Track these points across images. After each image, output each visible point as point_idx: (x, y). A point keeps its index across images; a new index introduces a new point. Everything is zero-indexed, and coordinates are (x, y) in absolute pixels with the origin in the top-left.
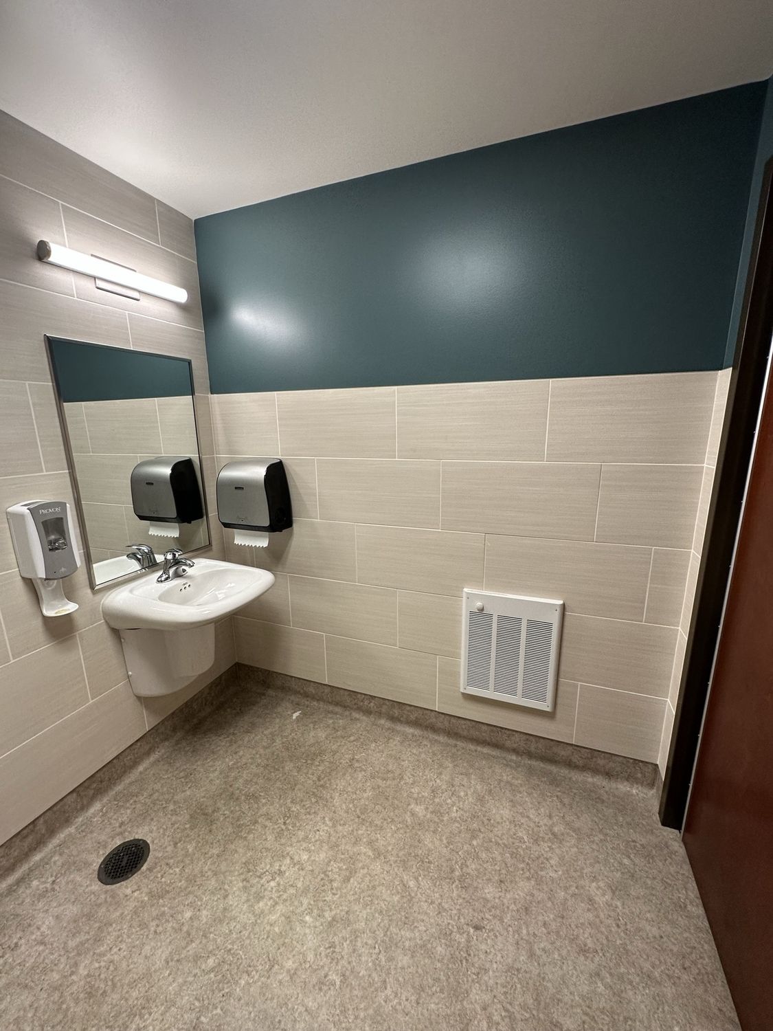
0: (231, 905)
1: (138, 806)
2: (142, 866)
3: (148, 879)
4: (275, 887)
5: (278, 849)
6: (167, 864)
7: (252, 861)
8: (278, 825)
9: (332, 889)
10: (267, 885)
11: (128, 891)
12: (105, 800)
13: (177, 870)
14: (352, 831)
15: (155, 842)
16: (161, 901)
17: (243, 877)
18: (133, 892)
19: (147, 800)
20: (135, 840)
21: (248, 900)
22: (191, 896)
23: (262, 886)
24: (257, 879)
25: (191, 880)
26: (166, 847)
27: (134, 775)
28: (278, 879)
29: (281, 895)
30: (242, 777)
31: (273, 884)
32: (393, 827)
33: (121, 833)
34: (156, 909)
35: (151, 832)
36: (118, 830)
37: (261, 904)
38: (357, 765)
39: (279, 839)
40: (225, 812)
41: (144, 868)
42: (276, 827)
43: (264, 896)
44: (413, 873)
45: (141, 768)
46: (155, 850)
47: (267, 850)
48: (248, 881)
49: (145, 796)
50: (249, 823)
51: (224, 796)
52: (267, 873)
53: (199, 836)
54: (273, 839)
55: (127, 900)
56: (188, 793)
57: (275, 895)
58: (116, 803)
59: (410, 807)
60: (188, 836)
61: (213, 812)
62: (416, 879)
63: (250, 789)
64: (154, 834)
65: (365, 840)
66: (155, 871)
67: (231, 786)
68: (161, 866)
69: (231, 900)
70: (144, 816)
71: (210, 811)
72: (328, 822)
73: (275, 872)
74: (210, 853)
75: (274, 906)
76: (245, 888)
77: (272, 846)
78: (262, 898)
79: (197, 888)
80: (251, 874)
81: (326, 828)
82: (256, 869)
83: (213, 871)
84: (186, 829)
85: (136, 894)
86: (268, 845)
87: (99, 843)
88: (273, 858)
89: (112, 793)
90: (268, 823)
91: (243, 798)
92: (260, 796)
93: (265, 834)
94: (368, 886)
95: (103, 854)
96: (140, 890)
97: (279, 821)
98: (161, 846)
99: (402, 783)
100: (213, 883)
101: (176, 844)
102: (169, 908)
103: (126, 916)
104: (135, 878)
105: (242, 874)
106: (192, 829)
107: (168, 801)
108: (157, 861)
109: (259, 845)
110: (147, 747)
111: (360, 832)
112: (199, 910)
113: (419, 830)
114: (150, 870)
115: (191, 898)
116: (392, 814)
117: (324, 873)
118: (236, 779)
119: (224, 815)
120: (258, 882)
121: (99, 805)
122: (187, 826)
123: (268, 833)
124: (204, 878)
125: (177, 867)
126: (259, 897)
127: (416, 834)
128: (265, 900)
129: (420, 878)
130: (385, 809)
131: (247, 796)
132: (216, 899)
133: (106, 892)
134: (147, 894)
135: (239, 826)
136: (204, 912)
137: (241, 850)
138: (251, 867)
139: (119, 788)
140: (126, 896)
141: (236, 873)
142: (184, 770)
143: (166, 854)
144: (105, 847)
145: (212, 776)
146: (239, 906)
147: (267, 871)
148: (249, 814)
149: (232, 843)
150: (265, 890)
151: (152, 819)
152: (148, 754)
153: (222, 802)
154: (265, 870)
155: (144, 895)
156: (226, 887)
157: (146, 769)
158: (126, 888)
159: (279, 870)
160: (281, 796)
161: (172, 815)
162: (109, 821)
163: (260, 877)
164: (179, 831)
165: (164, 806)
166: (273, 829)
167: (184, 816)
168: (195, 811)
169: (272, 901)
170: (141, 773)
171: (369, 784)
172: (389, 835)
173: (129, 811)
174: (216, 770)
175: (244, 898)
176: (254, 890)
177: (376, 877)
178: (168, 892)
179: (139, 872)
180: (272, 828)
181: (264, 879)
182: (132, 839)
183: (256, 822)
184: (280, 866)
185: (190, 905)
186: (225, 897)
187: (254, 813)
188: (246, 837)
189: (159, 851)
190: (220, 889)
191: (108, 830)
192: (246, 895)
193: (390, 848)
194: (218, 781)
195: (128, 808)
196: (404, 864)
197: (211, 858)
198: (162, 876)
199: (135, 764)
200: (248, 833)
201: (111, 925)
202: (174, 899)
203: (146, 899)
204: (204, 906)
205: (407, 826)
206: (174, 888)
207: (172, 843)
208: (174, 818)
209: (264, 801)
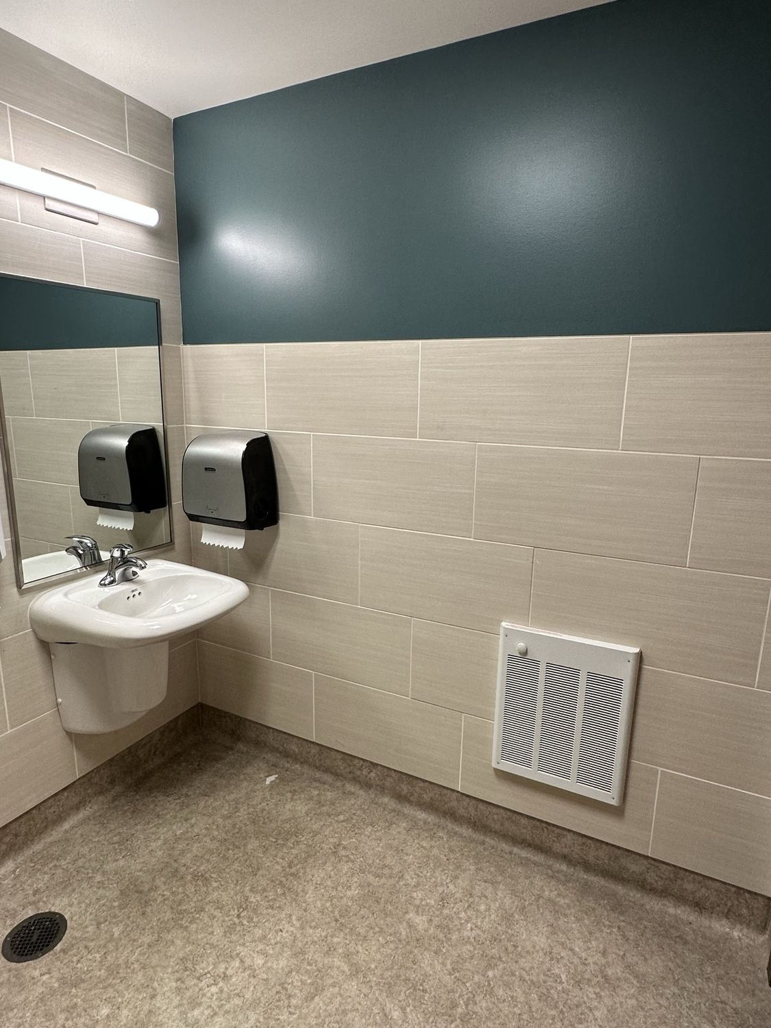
0: (159, 1008)
1: (60, 871)
2: (56, 945)
3: (61, 963)
4: (217, 993)
5: (226, 947)
6: (86, 947)
7: (191, 957)
8: (230, 917)
9: (289, 1006)
10: (207, 989)
11: (37, 973)
12: (20, 859)
13: (98, 956)
14: (326, 937)
15: (74, 919)
16: (74, 990)
17: (177, 975)
18: (41, 975)
19: (70, 866)
20: (50, 913)
21: (181, 1005)
22: (111, 990)
23: (201, 989)
24: (195, 981)
25: (113, 971)
26: (86, 927)
27: (56, 834)
28: (221, 984)
29: (222, 1005)
30: (192, 851)
31: (214, 989)
32: (381, 939)
33: (34, 903)
34: (66, 999)
35: (71, 906)
36: (32, 899)
37: (196, 1012)
38: (343, 853)
39: (228, 934)
40: (165, 893)
41: (58, 947)
42: (226, 919)
43: (201, 1003)
44: (400, 1001)
45: (66, 825)
46: (73, 928)
47: (213, 946)
48: (183, 982)
49: (67, 861)
50: (193, 910)
51: (164, 872)
52: (209, 975)
53: (129, 917)
54: (221, 934)
55: (34, 984)
56: (121, 863)
57: (215, 1004)
58: (32, 865)
59: (407, 917)
60: (115, 916)
61: (150, 890)
62: (403, 1009)
63: (199, 867)
64: (74, 909)
65: (340, 951)
66: (70, 953)
67: (175, 861)
68: (79, 948)
69: (159, 1002)
70: (66, 885)
71: (146, 890)
72: (295, 922)
73: (218, 975)
74: (140, 941)
75: (212, 1017)
76: (178, 989)
77: (219, 943)
78: (200, 1004)
79: (119, 981)
80: (188, 973)
81: (292, 929)
82: (195, 968)
83: (141, 963)
84: (114, 907)
85: (45, 978)
86: (214, 940)
87: (8, 911)
88: (218, 957)
89: (28, 852)
90: (217, 913)
91: (189, 877)
92: (211, 877)
93: (212, 926)
94: (337, 1009)
95: (11, 925)
96: (50, 973)
97: (232, 913)
98: (81, 924)
99: (401, 883)
100: (139, 978)
101: (99, 924)
102: (83, 1000)
103: (31, 1002)
104: (46, 959)
105: (177, 972)
106: (121, 907)
107: (95, 871)
108: (74, 942)
109: (202, 938)
110: (76, 800)
111: (335, 940)
112: (118, 1008)
113: (416, 947)
114: (63, 951)
115: (110, 993)
116: (382, 922)
117: (282, 985)
118: (183, 852)
119: (163, 895)
120: (196, 985)
121: (12, 865)
122: (116, 904)
123: (215, 924)
124: (129, 971)
125: (98, 952)
126: (194, 1003)
127: (411, 952)
128: (202, 1008)
129: (408, 1010)
130: (373, 914)
131: (195, 877)
132: (140, 997)
133: (10, 970)
134: (58, 980)
135: (180, 912)
136: (125, 1012)
137: (178, 942)
138: (189, 965)
139: (38, 847)
140: (33, 978)
141: (170, 970)
142: (119, 834)
143: (87, 935)
144: (14, 916)
145: (153, 845)
146: (168, 1011)
147: (209, 972)
148: (195, 899)
149: (169, 931)
150: (204, 995)
151: (74, 890)
152: (77, 808)
153: (163, 879)
154: (206, 971)
155: (54, 980)
156: (156, 984)
157: (72, 828)
158: (34, 968)
159: (224, 973)
160: (238, 881)
161: (99, 888)
162: (21, 886)
163: (199, 979)
164: (104, 908)
165: (90, 875)
166: (224, 921)
167: (112, 893)
168: (127, 887)
169: (209, 1010)
170: (66, 832)
171: (356, 880)
172: (374, 948)
173: (46, 877)
174: (159, 838)
175: (176, 1001)
176: (188, 994)
177: (349, 1000)
178: (83, 981)
179: (51, 953)
180: (221, 919)
181: (204, 982)
182: (47, 911)
183: (202, 910)
184: (227, 969)
185: (108, 1000)
186: (153, 997)
187: (200, 898)
188: (187, 927)
189: (78, 930)
190: (148, 986)
191: (20, 896)
192: (178, 998)
193: (373, 966)
194: (160, 853)
195: (45, 873)
196: (389, 988)
197: (140, 946)
198: (78, 961)
199: (60, 819)
200: (191, 922)
201: (12, 1010)
202: (90, 990)
203: (56, 985)
204: (125, 1004)
205: (400, 940)
206: (91, 977)
207: (94, 923)
208: (100, 892)
209: (215, 885)
